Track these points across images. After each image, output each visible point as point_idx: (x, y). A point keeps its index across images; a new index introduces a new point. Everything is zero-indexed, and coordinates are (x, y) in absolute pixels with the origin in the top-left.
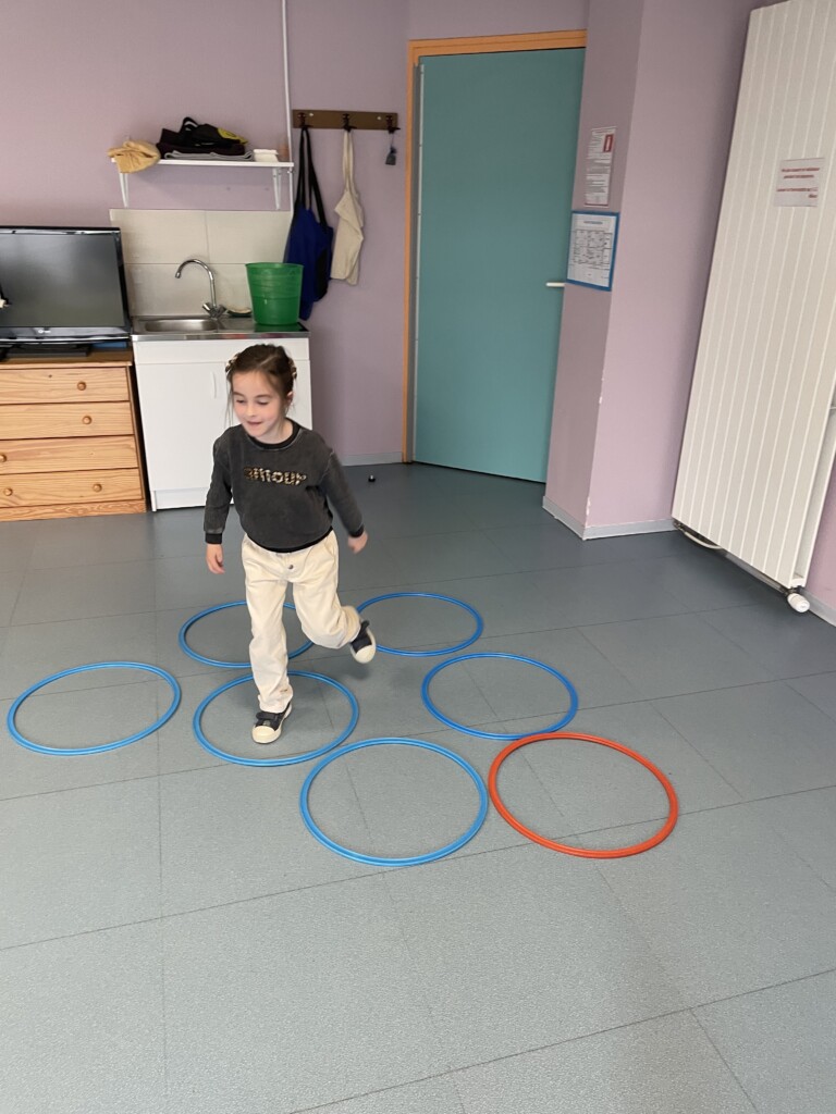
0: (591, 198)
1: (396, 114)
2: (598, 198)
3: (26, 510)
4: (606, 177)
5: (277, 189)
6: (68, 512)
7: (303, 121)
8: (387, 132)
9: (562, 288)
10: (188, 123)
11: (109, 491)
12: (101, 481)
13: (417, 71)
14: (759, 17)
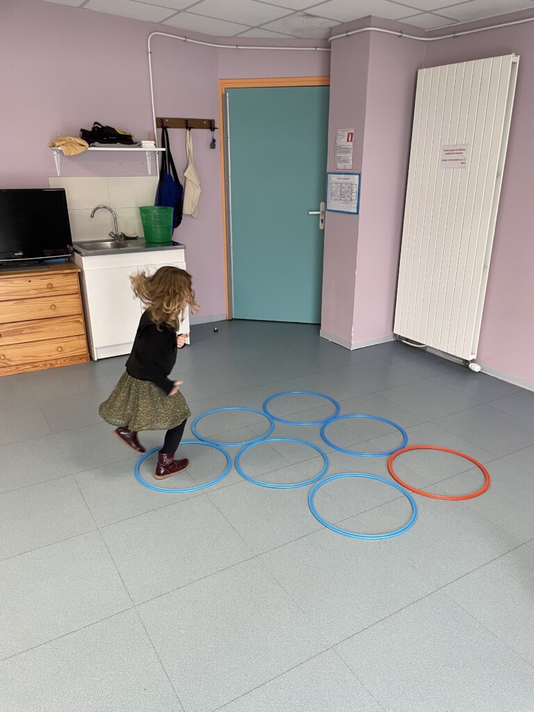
0: (340, 166)
1: (214, 120)
2: (345, 166)
3: (14, 368)
4: (350, 155)
5: (149, 163)
6: (41, 367)
7: (163, 124)
8: (209, 130)
10: (96, 125)
11: (66, 351)
12: (62, 345)
13: (224, 97)
14: (422, 73)
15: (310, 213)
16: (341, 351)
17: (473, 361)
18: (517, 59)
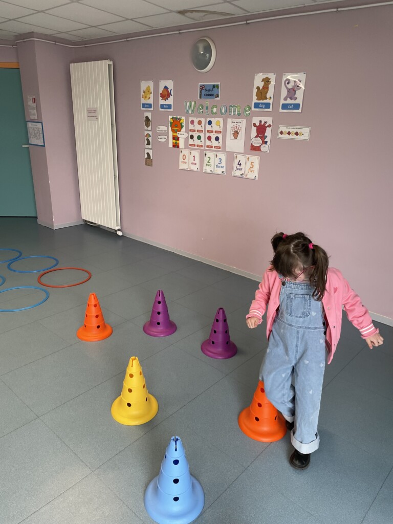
0: (32, 117)
2: (34, 117)
4: (35, 111)
9: (28, 147)
14: (72, 65)
15: (23, 146)
16: (49, 231)
17: (119, 230)
18: (111, 63)
